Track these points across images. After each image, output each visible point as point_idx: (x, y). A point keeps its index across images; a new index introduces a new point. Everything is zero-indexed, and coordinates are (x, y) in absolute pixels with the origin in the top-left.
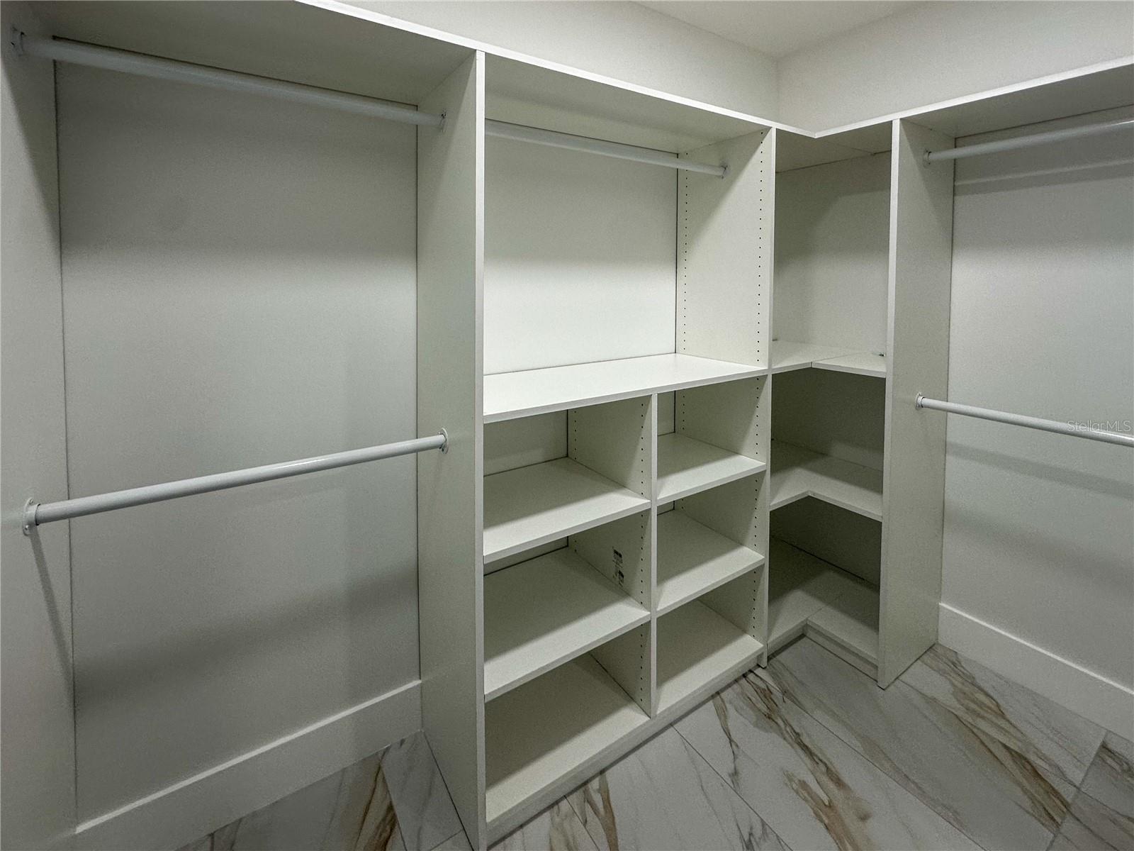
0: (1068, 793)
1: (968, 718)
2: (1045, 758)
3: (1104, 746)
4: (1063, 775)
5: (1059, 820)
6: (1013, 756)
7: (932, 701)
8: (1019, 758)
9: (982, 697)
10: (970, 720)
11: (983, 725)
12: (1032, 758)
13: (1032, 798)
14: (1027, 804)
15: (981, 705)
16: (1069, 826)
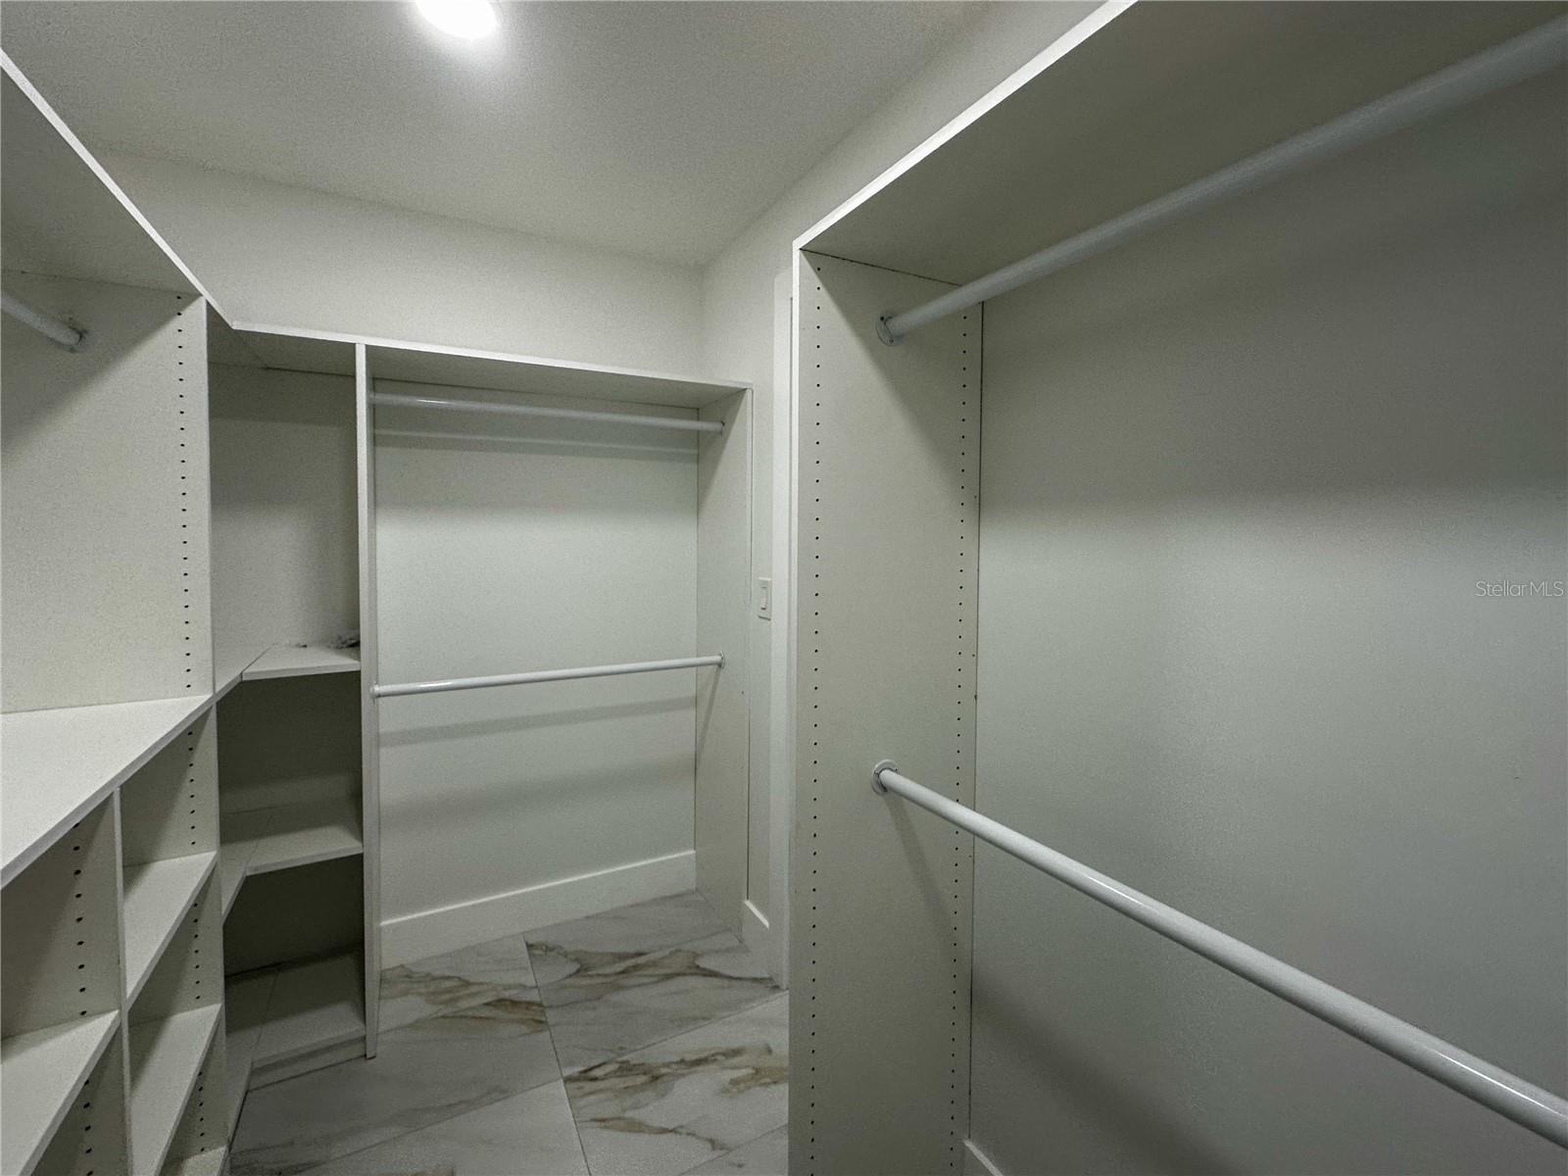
0: (534, 996)
1: (448, 1010)
2: (509, 987)
3: (530, 946)
4: (523, 987)
5: (543, 1019)
6: (494, 1006)
7: (416, 1025)
8: (499, 1003)
9: (448, 984)
10: (450, 1010)
11: (464, 1004)
12: (506, 994)
13: (522, 1022)
14: (524, 1029)
15: (449, 991)
16: (551, 1016)
